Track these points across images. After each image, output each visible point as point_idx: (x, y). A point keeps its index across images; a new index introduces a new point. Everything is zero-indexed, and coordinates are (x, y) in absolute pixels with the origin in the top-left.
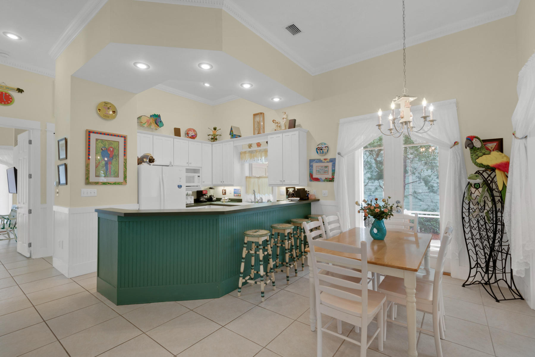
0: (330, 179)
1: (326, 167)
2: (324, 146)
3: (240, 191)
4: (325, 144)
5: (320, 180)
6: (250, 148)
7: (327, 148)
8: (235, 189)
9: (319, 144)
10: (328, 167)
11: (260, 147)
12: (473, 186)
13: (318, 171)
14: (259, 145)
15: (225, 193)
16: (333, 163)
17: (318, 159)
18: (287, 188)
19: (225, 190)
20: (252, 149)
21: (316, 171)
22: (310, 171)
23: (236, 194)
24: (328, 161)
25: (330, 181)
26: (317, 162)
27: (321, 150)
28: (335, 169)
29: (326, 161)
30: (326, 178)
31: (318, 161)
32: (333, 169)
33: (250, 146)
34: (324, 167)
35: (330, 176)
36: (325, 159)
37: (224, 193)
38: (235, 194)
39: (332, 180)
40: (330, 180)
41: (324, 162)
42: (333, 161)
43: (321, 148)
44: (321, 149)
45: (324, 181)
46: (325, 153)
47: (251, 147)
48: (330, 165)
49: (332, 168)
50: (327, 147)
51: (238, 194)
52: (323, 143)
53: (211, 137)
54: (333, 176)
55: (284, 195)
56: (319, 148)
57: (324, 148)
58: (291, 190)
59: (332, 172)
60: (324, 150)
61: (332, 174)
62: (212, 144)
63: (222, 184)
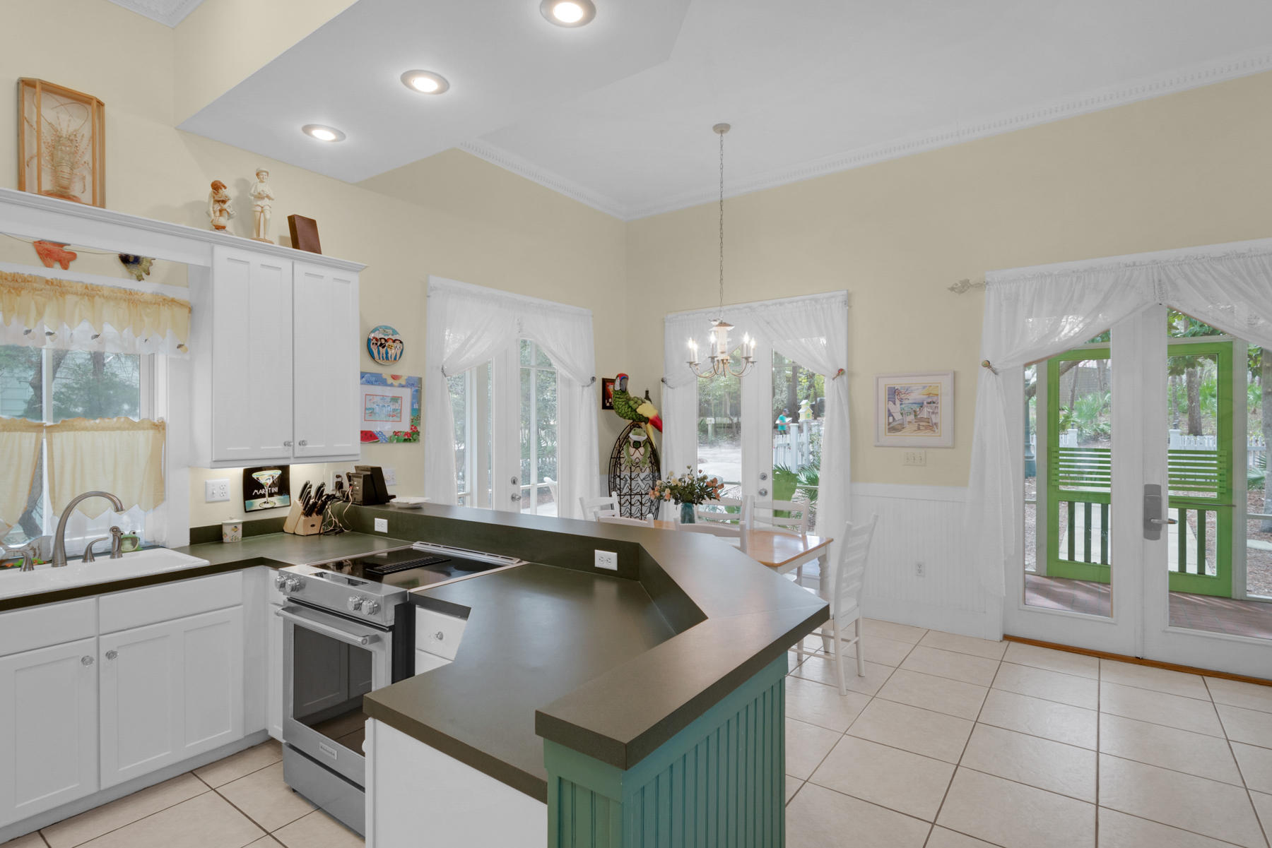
0: (406, 434)
1: (395, 399)
2: (390, 337)
4: (395, 332)
5: (377, 438)
7: (398, 345)
9: (376, 329)
10: (399, 401)
11: (65, 267)
12: (632, 444)
13: (370, 409)
14: (53, 253)
16: (414, 389)
17: (372, 374)
21: (365, 409)
24: (403, 383)
25: (405, 440)
26: (368, 383)
27: (380, 348)
28: (420, 406)
29: (396, 383)
30: (396, 433)
31: (373, 379)
32: (416, 406)
34: (389, 399)
35: (405, 427)
36: (395, 377)
39: (412, 437)
40: (406, 437)
41: (391, 385)
42: (416, 385)
43: (383, 341)
44: (381, 344)
45: (390, 440)
46: (395, 359)
48: (406, 394)
49: (412, 405)
50: (401, 342)
52: (389, 328)
54: (415, 428)
55: (228, 500)
56: (374, 341)
57: (390, 343)
58: (266, 478)
59: (412, 414)
60: (389, 350)
61: (412, 421)
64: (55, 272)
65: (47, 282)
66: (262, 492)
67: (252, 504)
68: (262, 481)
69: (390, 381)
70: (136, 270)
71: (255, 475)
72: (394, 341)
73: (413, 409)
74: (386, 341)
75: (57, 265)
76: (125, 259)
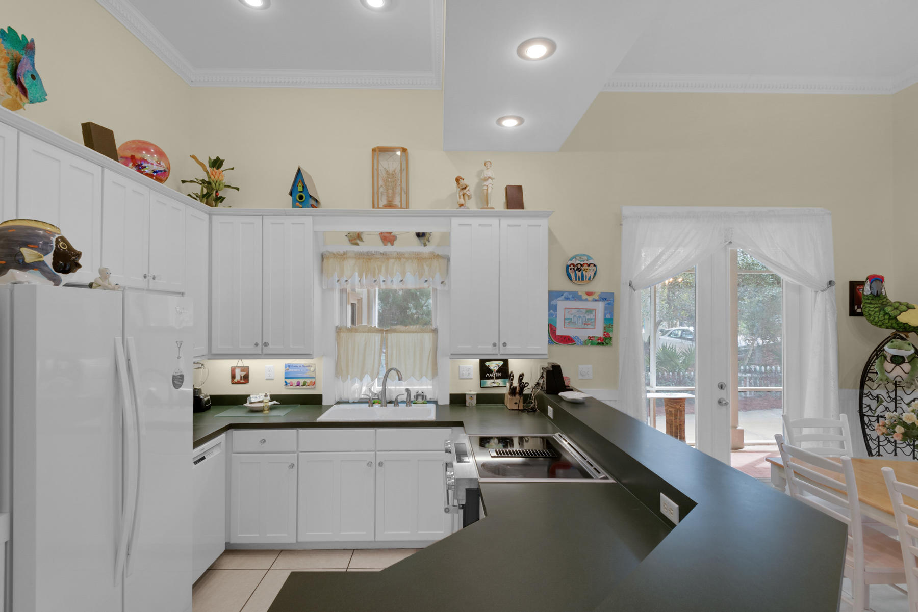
0: (599, 339)
1: (589, 311)
2: (586, 262)
3: (314, 371)
4: (589, 258)
5: (574, 342)
6: (357, 244)
7: (592, 267)
8: (288, 366)
9: (574, 257)
10: (594, 313)
11: (392, 244)
12: (889, 359)
13: (569, 319)
14: (388, 238)
15: (246, 379)
16: (606, 302)
17: (570, 293)
18: (482, 362)
19: (246, 369)
20: (362, 248)
21: (565, 319)
22: (549, 320)
23: (295, 381)
24: (597, 298)
25: (598, 344)
26: (567, 299)
27: (577, 272)
28: (612, 316)
29: (590, 298)
30: (590, 338)
31: (571, 296)
32: (608, 316)
33: (356, 238)
34: (584, 311)
35: (599, 333)
36: (589, 294)
37: (238, 378)
38: (288, 381)
39: (605, 341)
40: (599, 342)
41: (586, 300)
42: (608, 299)
43: (579, 266)
44: (578, 269)
45: (585, 343)
46: (589, 279)
47: (358, 242)
48: (600, 306)
49: (605, 315)
50: (595, 265)
51: (302, 381)
52: (585, 255)
54: (608, 334)
55: (472, 379)
56: (572, 267)
57: (586, 267)
58: (494, 366)
59: (605, 323)
60: (584, 273)
61: (605, 328)
62: (210, 215)
63: (258, 350)
65: (381, 253)
66: (491, 375)
67: (485, 383)
68: (492, 368)
69: (585, 297)
70: (424, 240)
71: (487, 364)
72: (589, 265)
73: (606, 319)
74: (582, 265)
75: (389, 244)
76: (420, 235)
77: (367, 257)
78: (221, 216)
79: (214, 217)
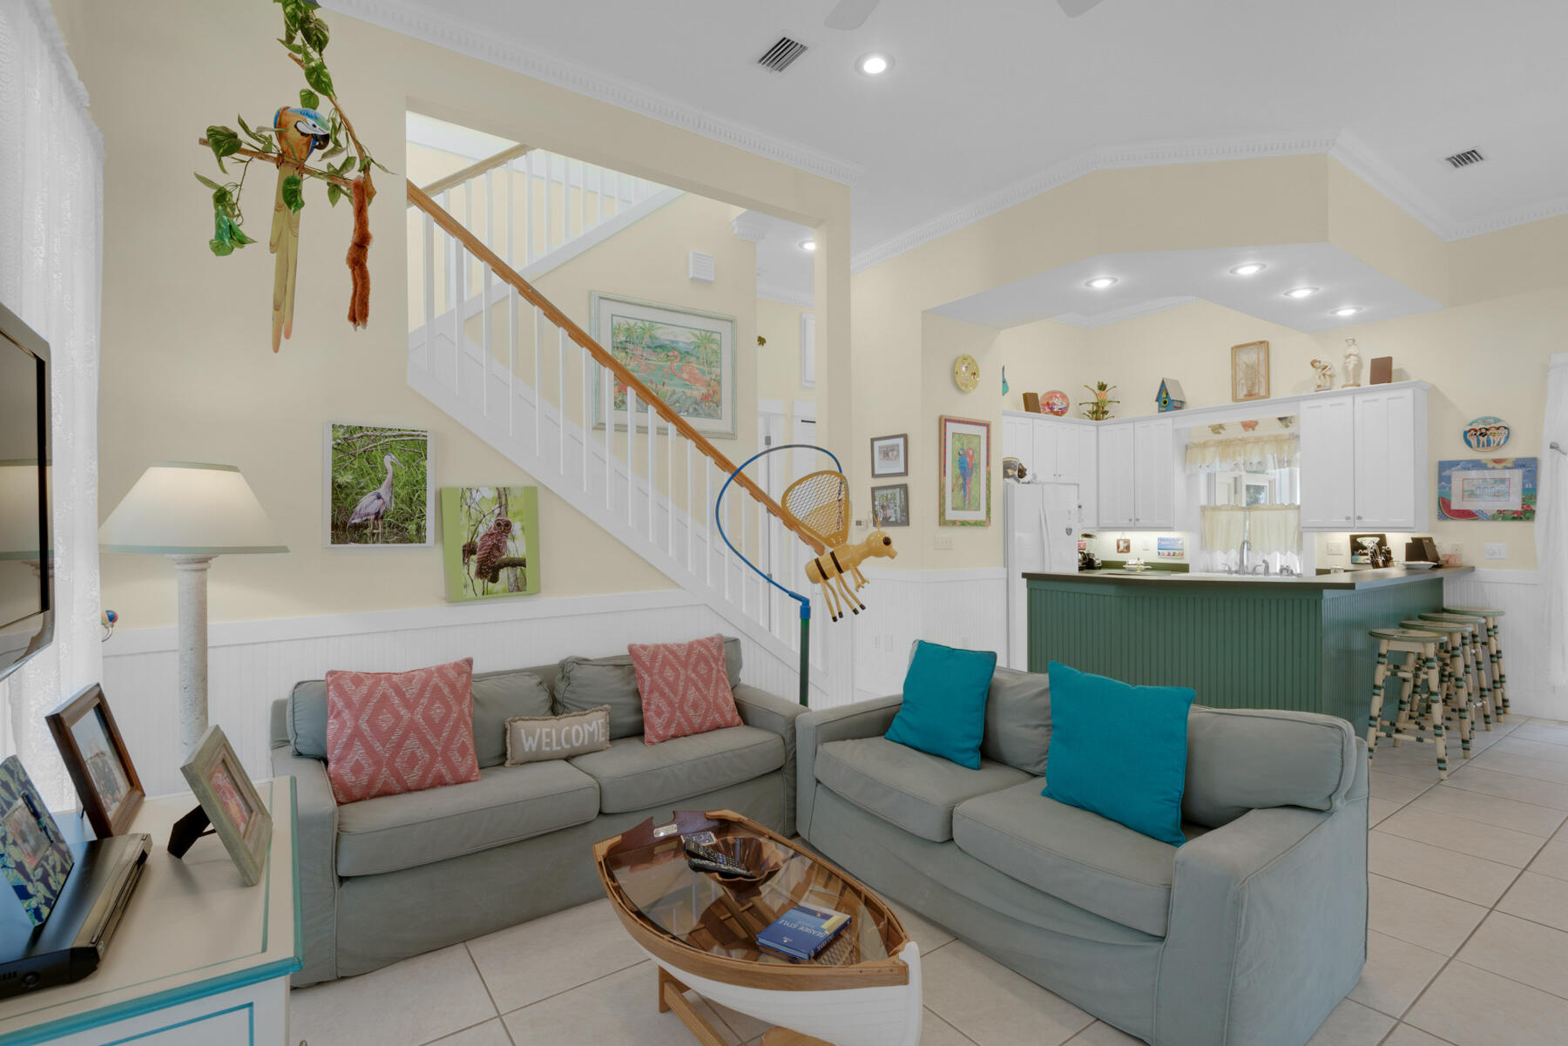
0: (1516, 512)
1: (1499, 481)
2: (1492, 425)
3: (1181, 544)
4: (1496, 420)
5: (1476, 516)
6: (1219, 433)
7: (1502, 431)
8: (1161, 540)
9: (1476, 422)
10: (1507, 483)
11: (1253, 429)
13: (1468, 491)
14: (1249, 425)
15: (1127, 549)
16: (1524, 469)
17: (1469, 461)
18: (1354, 539)
20: (1223, 436)
21: (1463, 491)
22: (1440, 493)
23: (1166, 551)
24: (1510, 465)
25: (1514, 519)
26: (1466, 469)
27: (1481, 438)
28: (1536, 486)
29: (1501, 466)
30: (1500, 512)
31: (1470, 465)
32: (1529, 486)
33: (1217, 429)
34: (1492, 482)
35: (1513, 505)
36: (1497, 461)
37: (1122, 548)
38: (1162, 552)
39: (1526, 513)
40: (1516, 515)
41: (1494, 468)
42: (1529, 467)
43: (1483, 431)
44: (1481, 434)
45: (1494, 518)
46: (1498, 444)
47: (1221, 431)
48: (1516, 476)
49: (1524, 485)
50: (1506, 428)
51: (1172, 552)
52: (1490, 418)
53: (1090, 407)
54: (1529, 506)
55: (1341, 555)
56: (1473, 432)
57: (1493, 430)
58: (1369, 543)
59: (1523, 495)
60: (1491, 437)
61: (1523, 500)
62: (1098, 426)
63: (1132, 524)
64: (1250, 434)
66: (1365, 551)
67: (1357, 559)
68: (1365, 544)
69: (1491, 465)
70: (1284, 422)
71: (1359, 540)
72: (1498, 429)
73: (1524, 490)
74: (1487, 429)
75: (1250, 429)
76: (1280, 419)
77: (1227, 444)
78: (1106, 428)
79: (1100, 428)
